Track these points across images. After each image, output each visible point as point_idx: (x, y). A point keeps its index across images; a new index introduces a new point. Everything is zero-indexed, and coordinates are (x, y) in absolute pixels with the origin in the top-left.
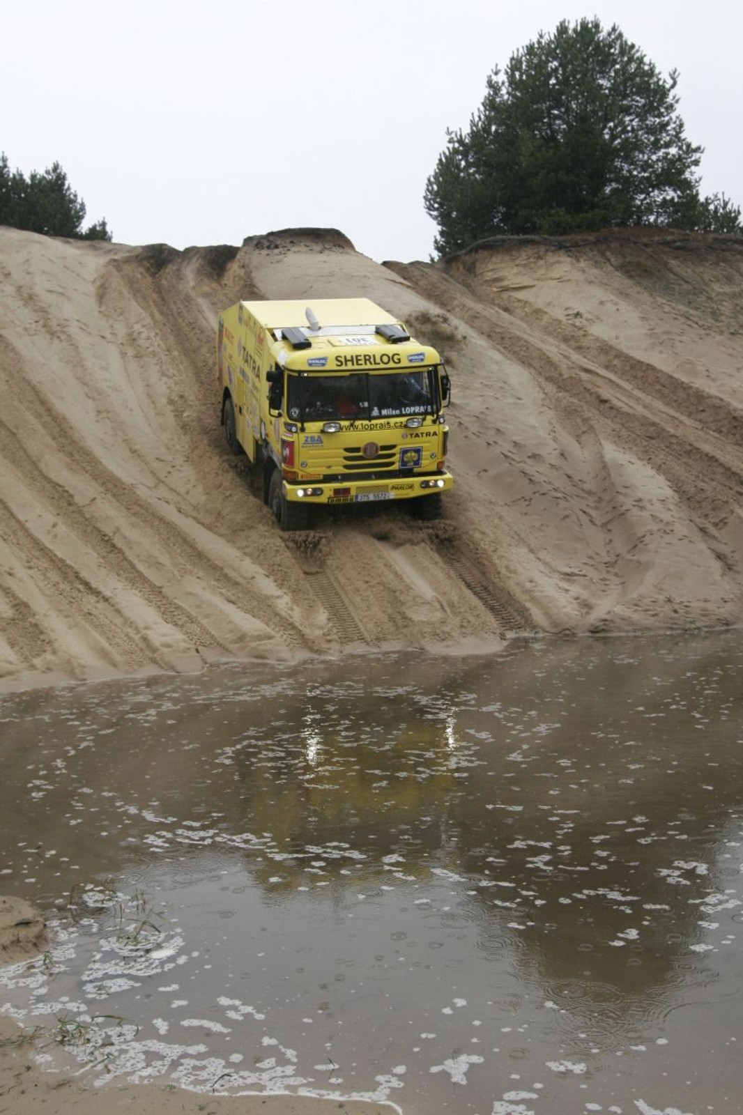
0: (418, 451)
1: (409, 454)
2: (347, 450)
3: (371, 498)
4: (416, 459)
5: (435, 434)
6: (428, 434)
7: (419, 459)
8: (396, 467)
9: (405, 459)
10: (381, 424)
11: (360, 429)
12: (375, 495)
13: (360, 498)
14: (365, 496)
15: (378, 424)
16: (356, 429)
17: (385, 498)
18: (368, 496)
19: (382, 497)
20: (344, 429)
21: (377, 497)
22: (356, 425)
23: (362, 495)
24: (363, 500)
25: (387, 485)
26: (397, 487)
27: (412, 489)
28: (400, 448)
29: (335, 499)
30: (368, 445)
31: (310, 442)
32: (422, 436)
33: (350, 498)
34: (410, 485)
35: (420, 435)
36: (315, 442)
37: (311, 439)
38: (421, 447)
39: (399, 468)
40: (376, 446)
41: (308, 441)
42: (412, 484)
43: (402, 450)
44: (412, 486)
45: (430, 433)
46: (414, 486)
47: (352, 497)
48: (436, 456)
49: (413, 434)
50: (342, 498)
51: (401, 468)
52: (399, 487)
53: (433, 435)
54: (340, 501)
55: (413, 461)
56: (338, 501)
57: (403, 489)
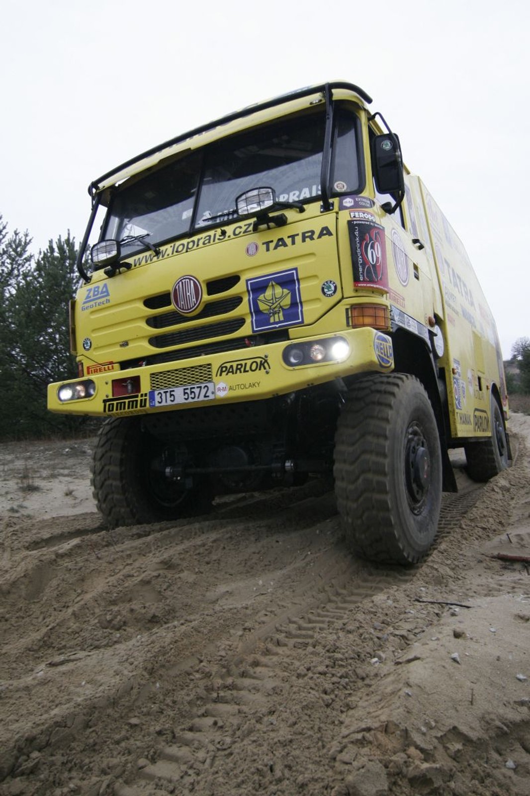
0: (288, 281)
1: (269, 293)
2: (150, 302)
3: (179, 397)
4: (287, 301)
5: (325, 232)
6: (308, 236)
7: (294, 304)
8: (246, 330)
9: (262, 307)
10: (208, 238)
11: (168, 255)
12: (186, 391)
13: (157, 398)
14: (168, 394)
15: (202, 238)
16: (163, 256)
17: (208, 396)
18: (172, 393)
19: (200, 396)
20: (143, 262)
21: (190, 396)
22: (162, 251)
23: (162, 391)
24: (164, 403)
25: (209, 365)
26: (232, 366)
27: (265, 368)
28: (247, 281)
29: (115, 403)
30: (180, 283)
31: (92, 298)
32: (293, 243)
33: (141, 400)
34: (258, 360)
35: (288, 241)
36: (99, 296)
37: (94, 293)
38: (296, 269)
39: (254, 331)
40: (194, 283)
41: (90, 297)
42: (264, 357)
43: (251, 283)
44: (263, 361)
45: (313, 232)
46: (268, 361)
47: (144, 398)
48: (336, 287)
49: (272, 241)
50: (127, 401)
51: (257, 331)
52: (235, 368)
53: (320, 237)
54: (124, 408)
55: (280, 309)
56: (121, 409)
57: (245, 371)
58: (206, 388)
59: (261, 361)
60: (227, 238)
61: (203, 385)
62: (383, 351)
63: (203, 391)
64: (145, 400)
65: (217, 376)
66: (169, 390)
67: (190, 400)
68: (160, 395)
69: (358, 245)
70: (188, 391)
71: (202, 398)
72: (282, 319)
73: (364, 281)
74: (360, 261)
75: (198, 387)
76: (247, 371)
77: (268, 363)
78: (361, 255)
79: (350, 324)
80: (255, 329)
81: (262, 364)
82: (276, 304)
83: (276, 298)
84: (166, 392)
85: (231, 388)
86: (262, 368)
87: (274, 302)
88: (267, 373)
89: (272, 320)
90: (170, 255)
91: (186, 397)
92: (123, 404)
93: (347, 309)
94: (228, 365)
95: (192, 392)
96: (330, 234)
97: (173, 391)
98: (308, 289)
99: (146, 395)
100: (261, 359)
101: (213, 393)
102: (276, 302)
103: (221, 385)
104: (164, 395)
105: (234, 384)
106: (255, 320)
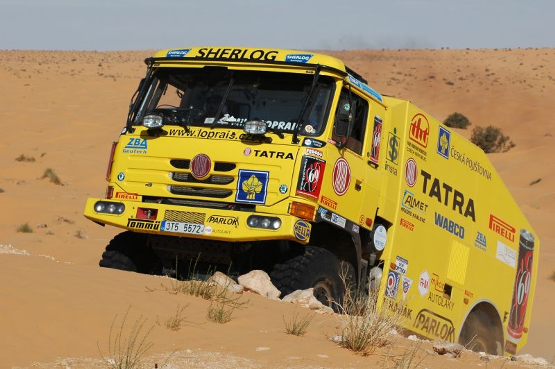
0: (262, 177)
1: (251, 180)
2: (175, 163)
3: (181, 229)
4: (259, 190)
5: (290, 156)
6: (280, 155)
7: (263, 192)
8: (231, 199)
9: (245, 188)
10: (223, 134)
11: (195, 136)
12: (186, 226)
13: (166, 226)
14: (174, 226)
15: (219, 133)
16: (191, 135)
17: (199, 232)
18: (177, 225)
19: (194, 231)
20: (177, 134)
21: (188, 230)
22: (191, 131)
23: (171, 222)
24: (170, 230)
25: (204, 214)
26: (217, 219)
27: (236, 224)
28: (240, 170)
29: (137, 222)
30: (199, 157)
31: (133, 146)
32: (271, 156)
33: (155, 225)
34: (233, 219)
35: (269, 154)
36: (139, 146)
37: (135, 143)
38: (269, 172)
39: (236, 201)
40: (208, 160)
41: (132, 144)
42: (236, 217)
43: (241, 172)
44: (236, 220)
45: (283, 154)
46: (239, 221)
47: (157, 224)
48: (287, 189)
49: (260, 151)
50: (145, 223)
51: (238, 201)
52: (219, 220)
53: (286, 158)
54: (142, 227)
55: (254, 193)
56: (140, 227)
57: (224, 223)
58: (199, 227)
59: (235, 220)
60: (234, 139)
61: (197, 225)
62: (301, 231)
63: (197, 229)
64: (158, 225)
65: (207, 221)
66: (175, 223)
67: (187, 232)
68: (169, 224)
69: (305, 170)
70: (188, 227)
71: (195, 233)
72: (254, 198)
73: (303, 191)
74: (303, 179)
75: (194, 226)
76: (226, 224)
77: (238, 222)
78: (305, 176)
79: (290, 212)
80: (237, 200)
81: (235, 222)
82: (253, 189)
83: (253, 185)
84: (173, 224)
85: (214, 231)
86: (234, 223)
87: (252, 187)
88: (236, 227)
89: (248, 198)
90: (196, 137)
91: (185, 229)
92: (142, 224)
93: (290, 204)
94: (215, 217)
95: (189, 228)
96: (292, 158)
97: (178, 224)
98: (272, 186)
99: (159, 222)
100: (234, 219)
101: (202, 231)
102: (253, 187)
103: (209, 228)
104: (171, 225)
105: (216, 229)
106: (239, 194)
